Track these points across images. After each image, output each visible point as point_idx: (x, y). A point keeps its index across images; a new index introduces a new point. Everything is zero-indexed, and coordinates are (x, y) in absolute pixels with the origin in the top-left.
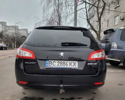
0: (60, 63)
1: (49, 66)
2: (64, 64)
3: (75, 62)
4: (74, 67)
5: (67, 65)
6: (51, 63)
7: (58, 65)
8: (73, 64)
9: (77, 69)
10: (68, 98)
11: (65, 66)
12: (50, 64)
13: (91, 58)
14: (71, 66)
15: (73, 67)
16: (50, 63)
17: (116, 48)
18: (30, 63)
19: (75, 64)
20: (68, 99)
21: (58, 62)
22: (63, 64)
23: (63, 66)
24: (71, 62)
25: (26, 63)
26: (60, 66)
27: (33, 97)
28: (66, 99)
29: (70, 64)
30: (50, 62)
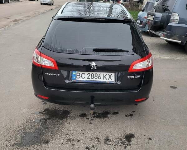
0: (91, 76)
1: (76, 79)
2: (97, 76)
3: (110, 74)
4: (110, 80)
5: (100, 78)
6: (79, 75)
7: (88, 78)
8: (107, 77)
9: (114, 83)
10: (100, 112)
11: (98, 80)
12: (78, 77)
13: (133, 69)
14: (105, 80)
15: (108, 80)
16: (77, 75)
17: (177, 22)
18: (52, 74)
19: (111, 77)
20: (100, 114)
21: (89, 73)
22: (94, 76)
23: (94, 79)
24: (105, 74)
25: (46, 73)
26: (91, 79)
27: (55, 109)
28: (98, 114)
29: (104, 77)
30: (77, 73)
